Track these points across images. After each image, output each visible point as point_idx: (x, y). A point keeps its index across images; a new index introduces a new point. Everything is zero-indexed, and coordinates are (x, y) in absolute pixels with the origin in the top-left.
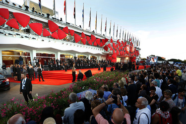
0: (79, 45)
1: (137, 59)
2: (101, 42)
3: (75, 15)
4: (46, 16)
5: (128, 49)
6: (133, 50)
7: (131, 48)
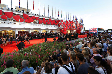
0: (42, 25)
1: (82, 31)
2: (56, 23)
3: (39, 10)
4: (22, 11)
5: (74, 25)
6: (78, 25)
7: (76, 24)
